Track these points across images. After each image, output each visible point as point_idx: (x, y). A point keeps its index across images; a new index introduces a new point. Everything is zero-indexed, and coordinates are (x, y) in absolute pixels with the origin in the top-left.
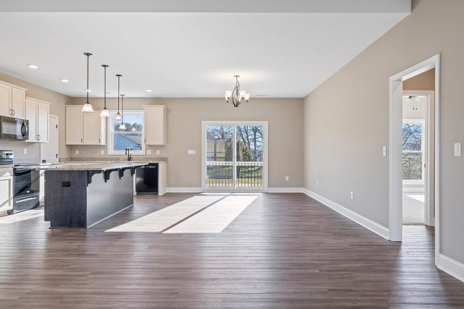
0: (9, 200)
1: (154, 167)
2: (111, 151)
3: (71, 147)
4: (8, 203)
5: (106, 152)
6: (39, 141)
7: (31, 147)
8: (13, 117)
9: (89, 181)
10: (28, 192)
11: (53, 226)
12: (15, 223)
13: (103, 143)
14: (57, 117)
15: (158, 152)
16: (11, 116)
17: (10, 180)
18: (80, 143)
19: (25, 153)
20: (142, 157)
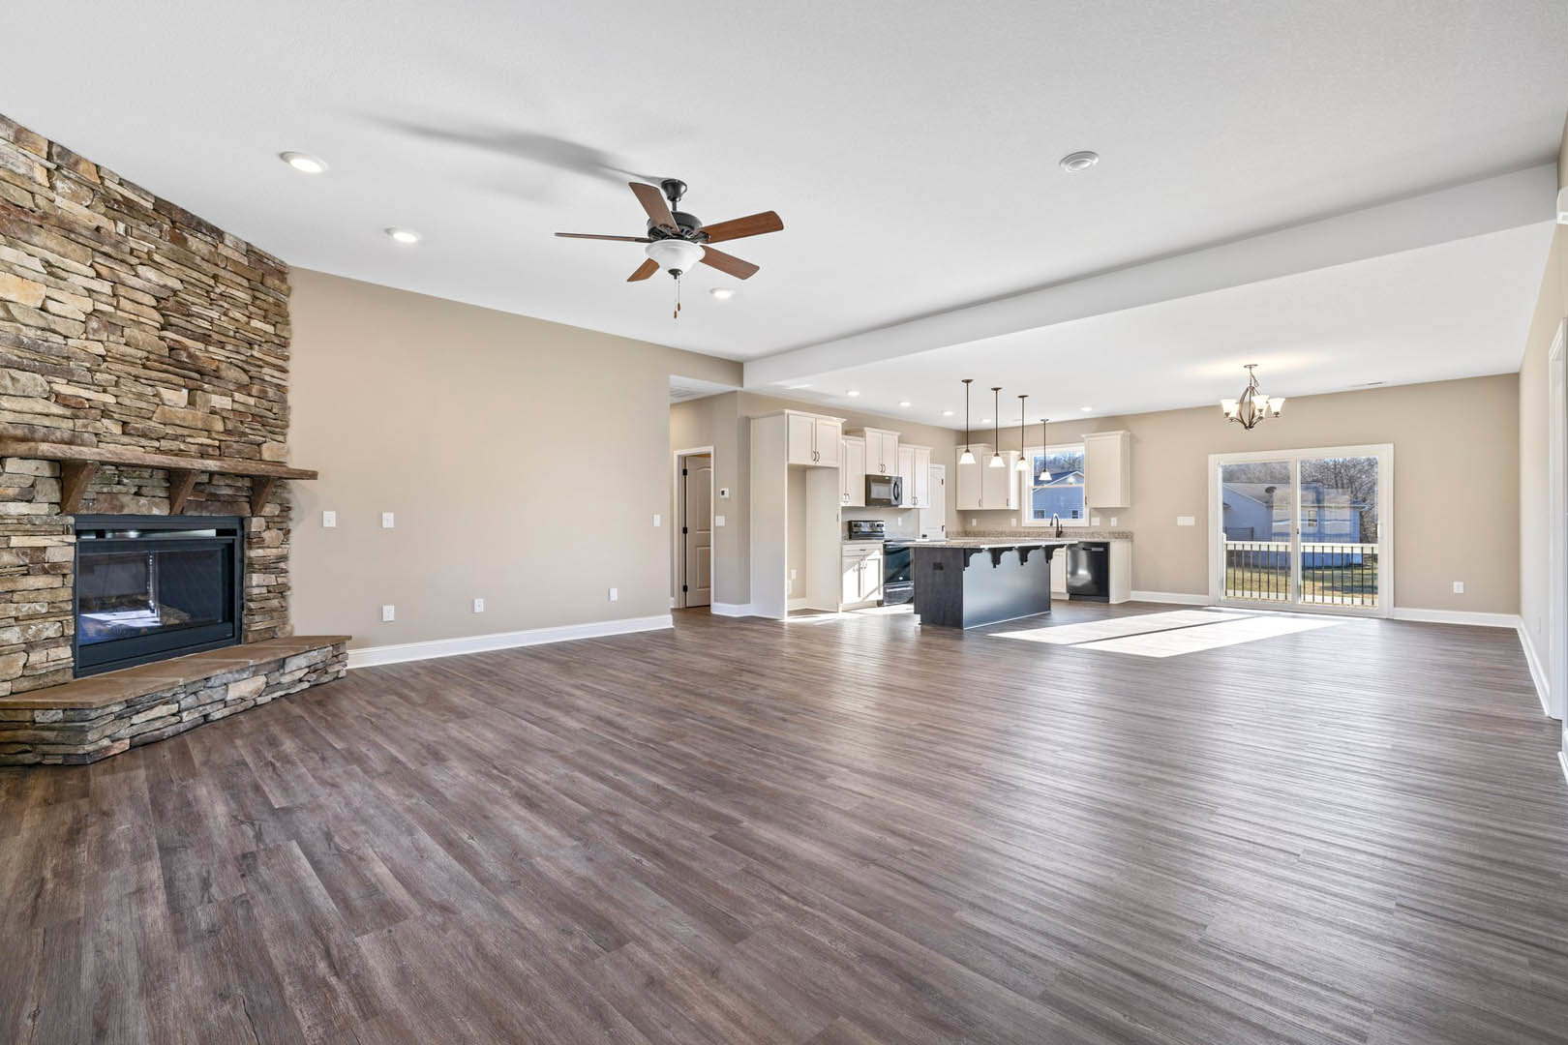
0: (879, 588)
1: (1101, 549)
2: (1029, 520)
3: (965, 515)
4: (877, 592)
5: (1019, 520)
6: (917, 507)
7: (906, 514)
8: (884, 474)
9: (967, 564)
10: (901, 578)
11: (923, 622)
12: (885, 616)
13: (1013, 505)
14: (944, 467)
15: (1114, 522)
16: (880, 474)
17: (879, 560)
18: (978, 508)
19: (900, 523)
20: (1084, 531)
